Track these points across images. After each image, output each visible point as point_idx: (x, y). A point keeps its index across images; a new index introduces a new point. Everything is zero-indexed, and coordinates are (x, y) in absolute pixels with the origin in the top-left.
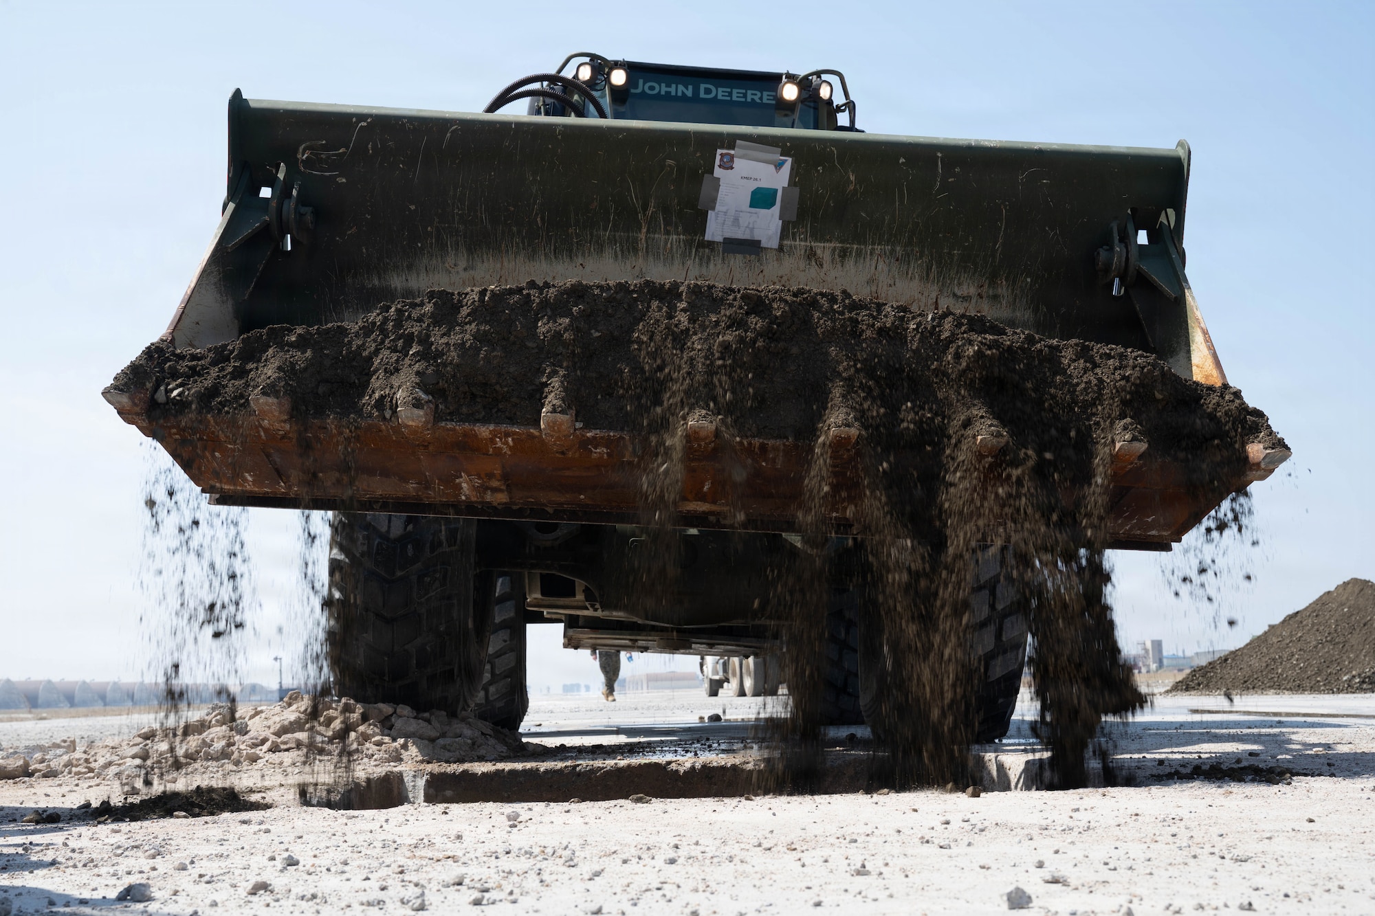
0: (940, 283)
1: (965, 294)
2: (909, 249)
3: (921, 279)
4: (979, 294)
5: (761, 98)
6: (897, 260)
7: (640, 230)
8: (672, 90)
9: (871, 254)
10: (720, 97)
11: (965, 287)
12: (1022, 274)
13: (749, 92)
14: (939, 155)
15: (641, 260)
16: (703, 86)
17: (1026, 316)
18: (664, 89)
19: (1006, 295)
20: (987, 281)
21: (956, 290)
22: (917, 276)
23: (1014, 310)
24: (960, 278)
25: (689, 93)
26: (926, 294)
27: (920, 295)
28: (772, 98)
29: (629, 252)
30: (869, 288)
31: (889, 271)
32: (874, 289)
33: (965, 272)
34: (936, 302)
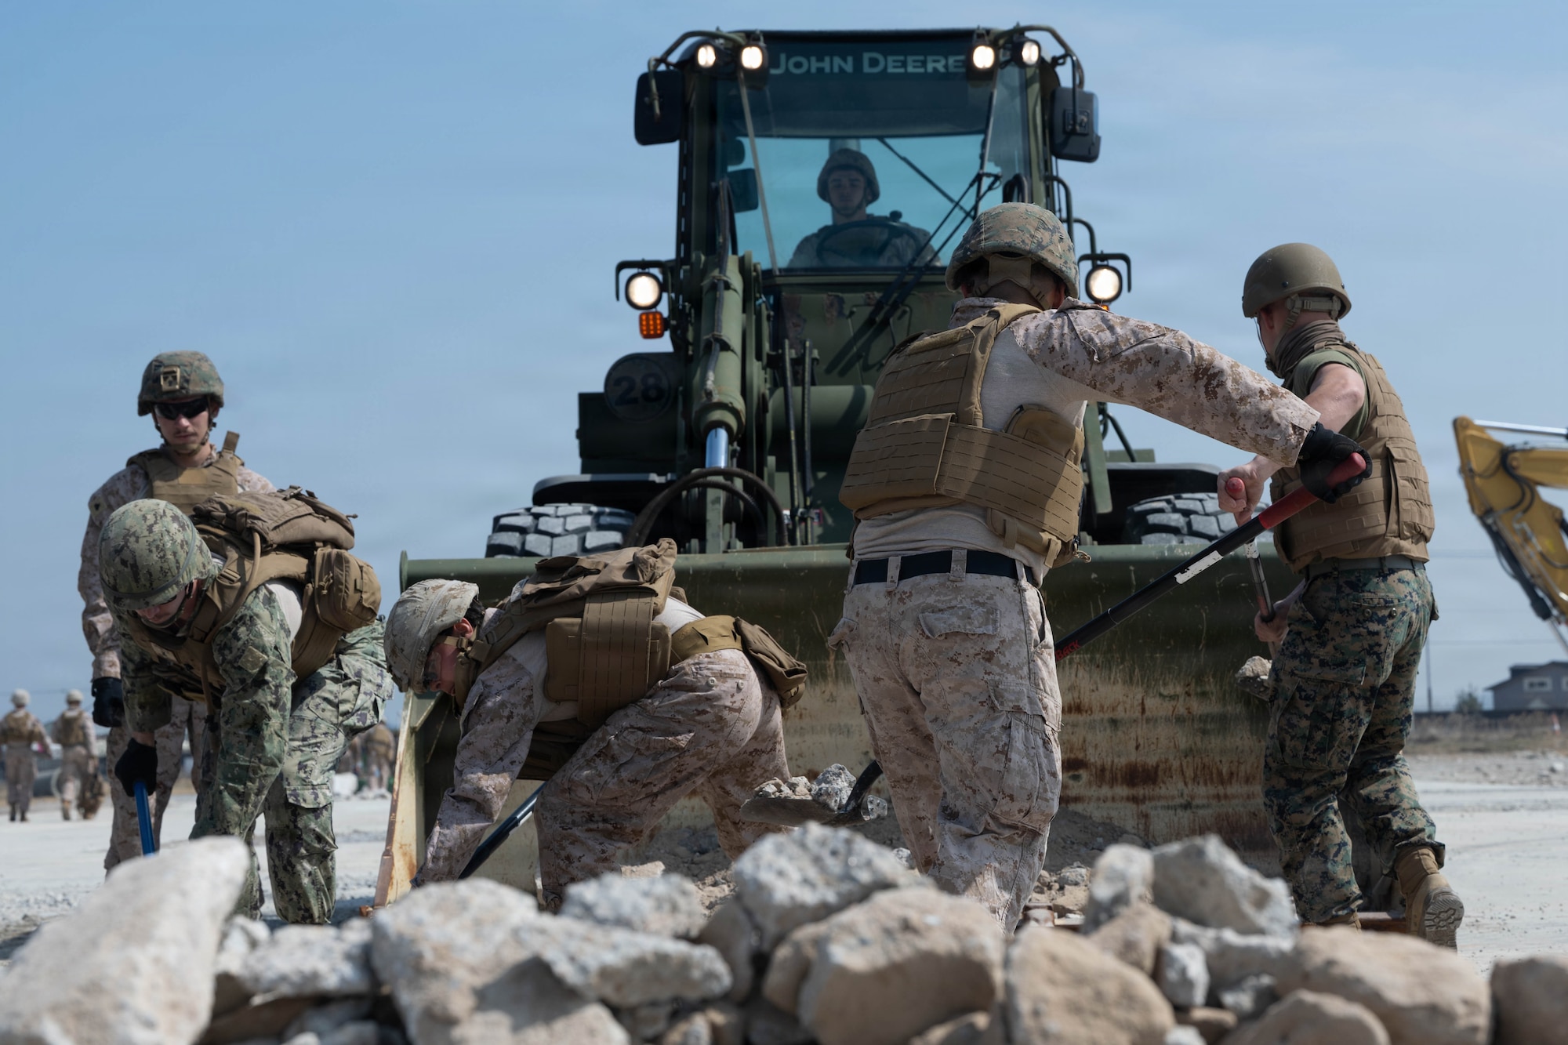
0: (1145, 686)
1: (1172, 693)
2: (1109, 656)
3: (1124, 682)
4: (1186, 693)
5: (946, 66)
6: (1098, 666)
7: (828, 657)
8: (826, 65)
9: (1070, 663)
10: (891, 70)
11: (1171, 687)
12: (1229, 671)
13: (930, 58)
14: (1132, 568)
15: (830, 685)
16: (866, 56)
17: (1238, 710)
18: (815, 65)
19: (1214, 690)
20: (1194, 680)
21: (1162, 690)
22: (1120, 680)
23: (1224, 705)
24: (1164, 679)
25: (849, 67)
26: (1131, 696)
27: (1125, 698)
28: (960, 64)
29: (818, 678)
30: (1070, 694)
31: (1091, 677)
32: (1076, 695)
33: (1169, 673)
34: (1143, 704)
